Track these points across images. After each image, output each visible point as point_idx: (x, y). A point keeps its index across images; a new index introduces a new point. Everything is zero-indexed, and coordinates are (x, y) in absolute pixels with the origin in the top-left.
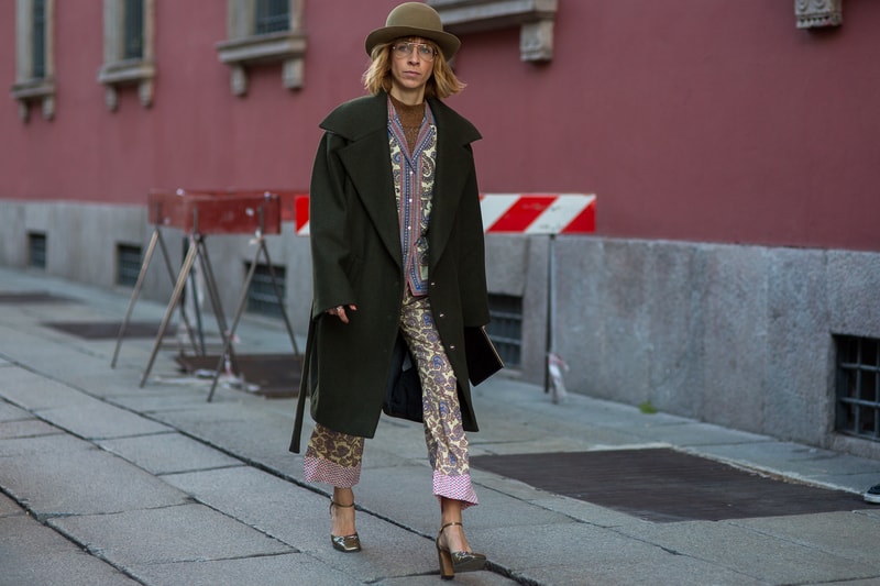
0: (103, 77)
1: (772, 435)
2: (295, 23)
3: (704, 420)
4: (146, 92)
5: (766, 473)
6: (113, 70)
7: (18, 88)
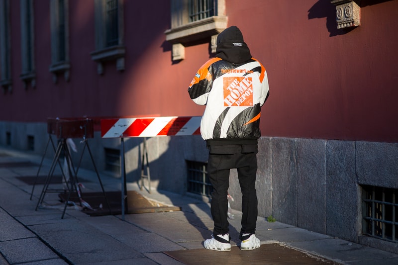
0: (51, 69)
1: (331, 235)
2: (120, 42)
3: (298, 226)
4: (67, 75)
5: (325, 259)
6: (55, 66)
7: (22, 75)
